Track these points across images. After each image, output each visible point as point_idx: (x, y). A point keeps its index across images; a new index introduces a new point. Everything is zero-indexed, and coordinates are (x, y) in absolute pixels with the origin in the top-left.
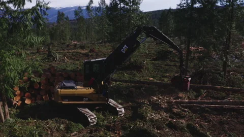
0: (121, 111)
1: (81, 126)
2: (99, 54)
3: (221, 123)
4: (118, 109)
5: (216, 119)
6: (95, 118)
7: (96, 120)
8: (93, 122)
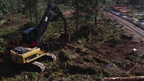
0: (55, 58)
1: (38, 73)
2: (14, 22)
3: (108, 53)
4: (53, 57)
5: (104, 52)
6: (44, 66)
7: (44, 68)
8: (43, 69)
